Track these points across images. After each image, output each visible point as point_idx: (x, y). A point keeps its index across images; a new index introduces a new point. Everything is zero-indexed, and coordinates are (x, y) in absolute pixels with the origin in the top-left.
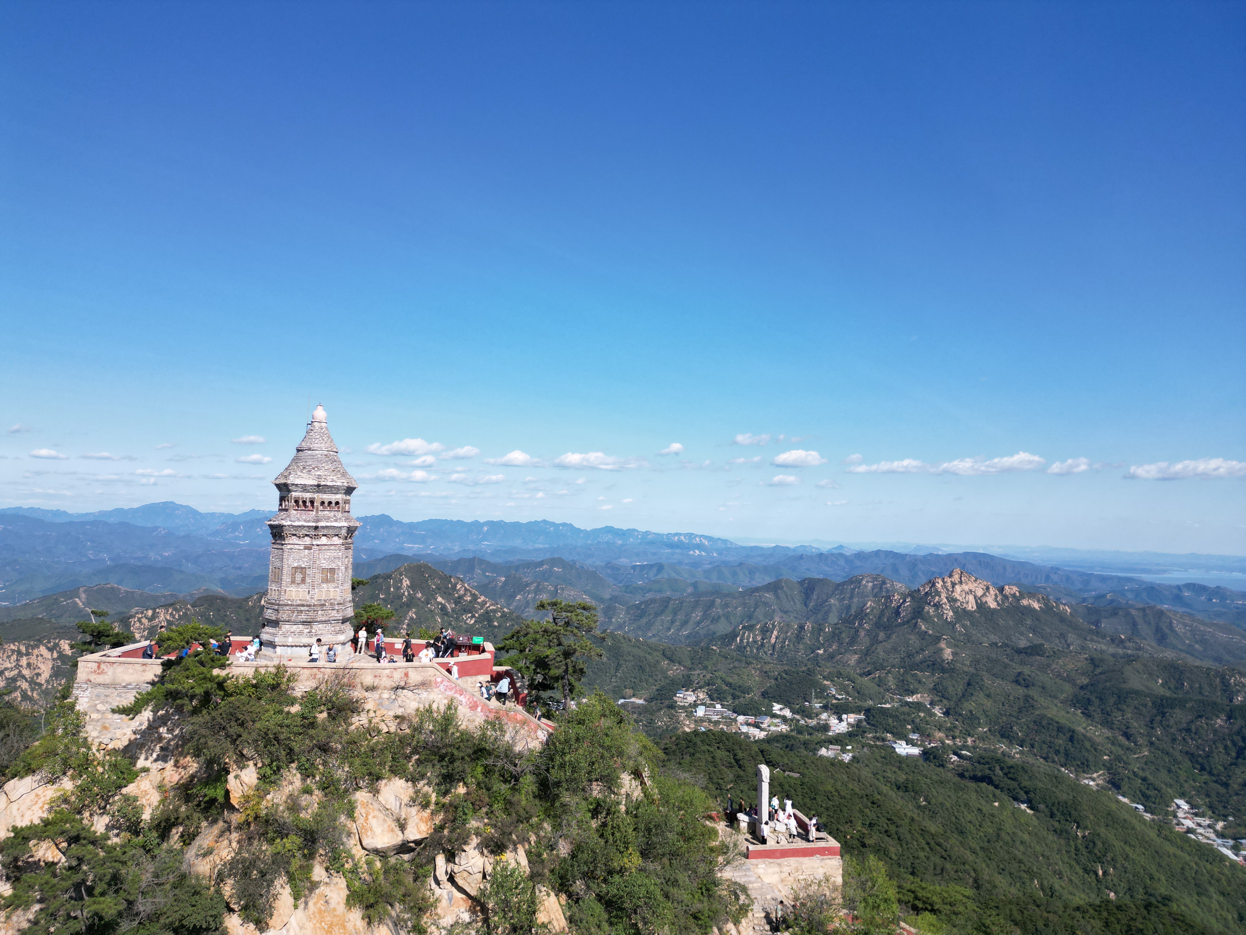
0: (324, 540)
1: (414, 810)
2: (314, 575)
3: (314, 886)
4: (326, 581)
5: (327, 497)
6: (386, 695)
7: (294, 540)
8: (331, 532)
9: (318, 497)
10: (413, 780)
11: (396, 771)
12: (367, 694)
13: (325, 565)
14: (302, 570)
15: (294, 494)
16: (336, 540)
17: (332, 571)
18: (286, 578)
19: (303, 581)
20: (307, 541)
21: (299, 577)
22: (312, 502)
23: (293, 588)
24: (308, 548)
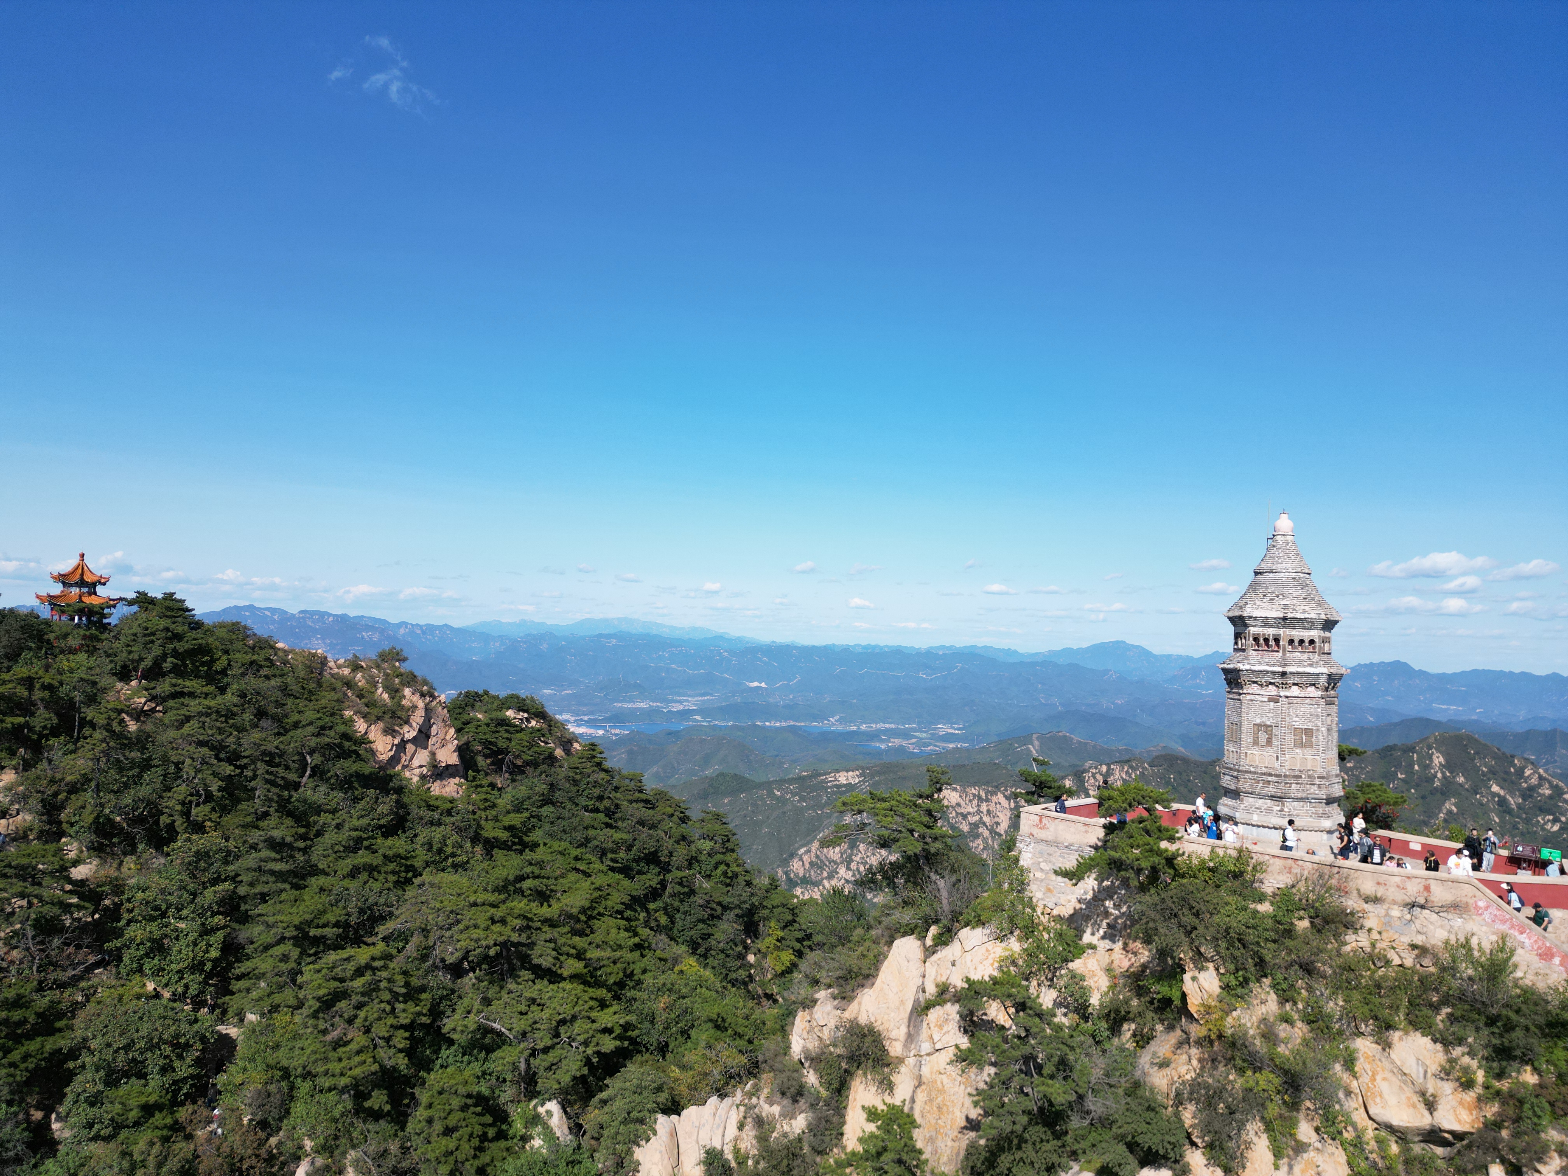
0: (1295, 691)
1: (1447, 1088)
2: (1284, 736)
3: (1300, 1148)
4: (1301, 744)
5: (1297, 634)
6: (1396, 912)
7: (1255, 689)
8: (1304, 680)
9: (1285, 633)
10: (1445, 1041)
11: (1417, 1023)
12: (1366, 906)
13: (1299, 723)
14: (1268, 728)
15: (1252, 630)
16: (1312, 691)
17: (1309, 732)
18: (1247, 738)
19: (1269, 742)
20: (1272, 691)
21: (1263, 737)
22: (1277, 640)
23: (1255, 751)
24: (1274, 700)
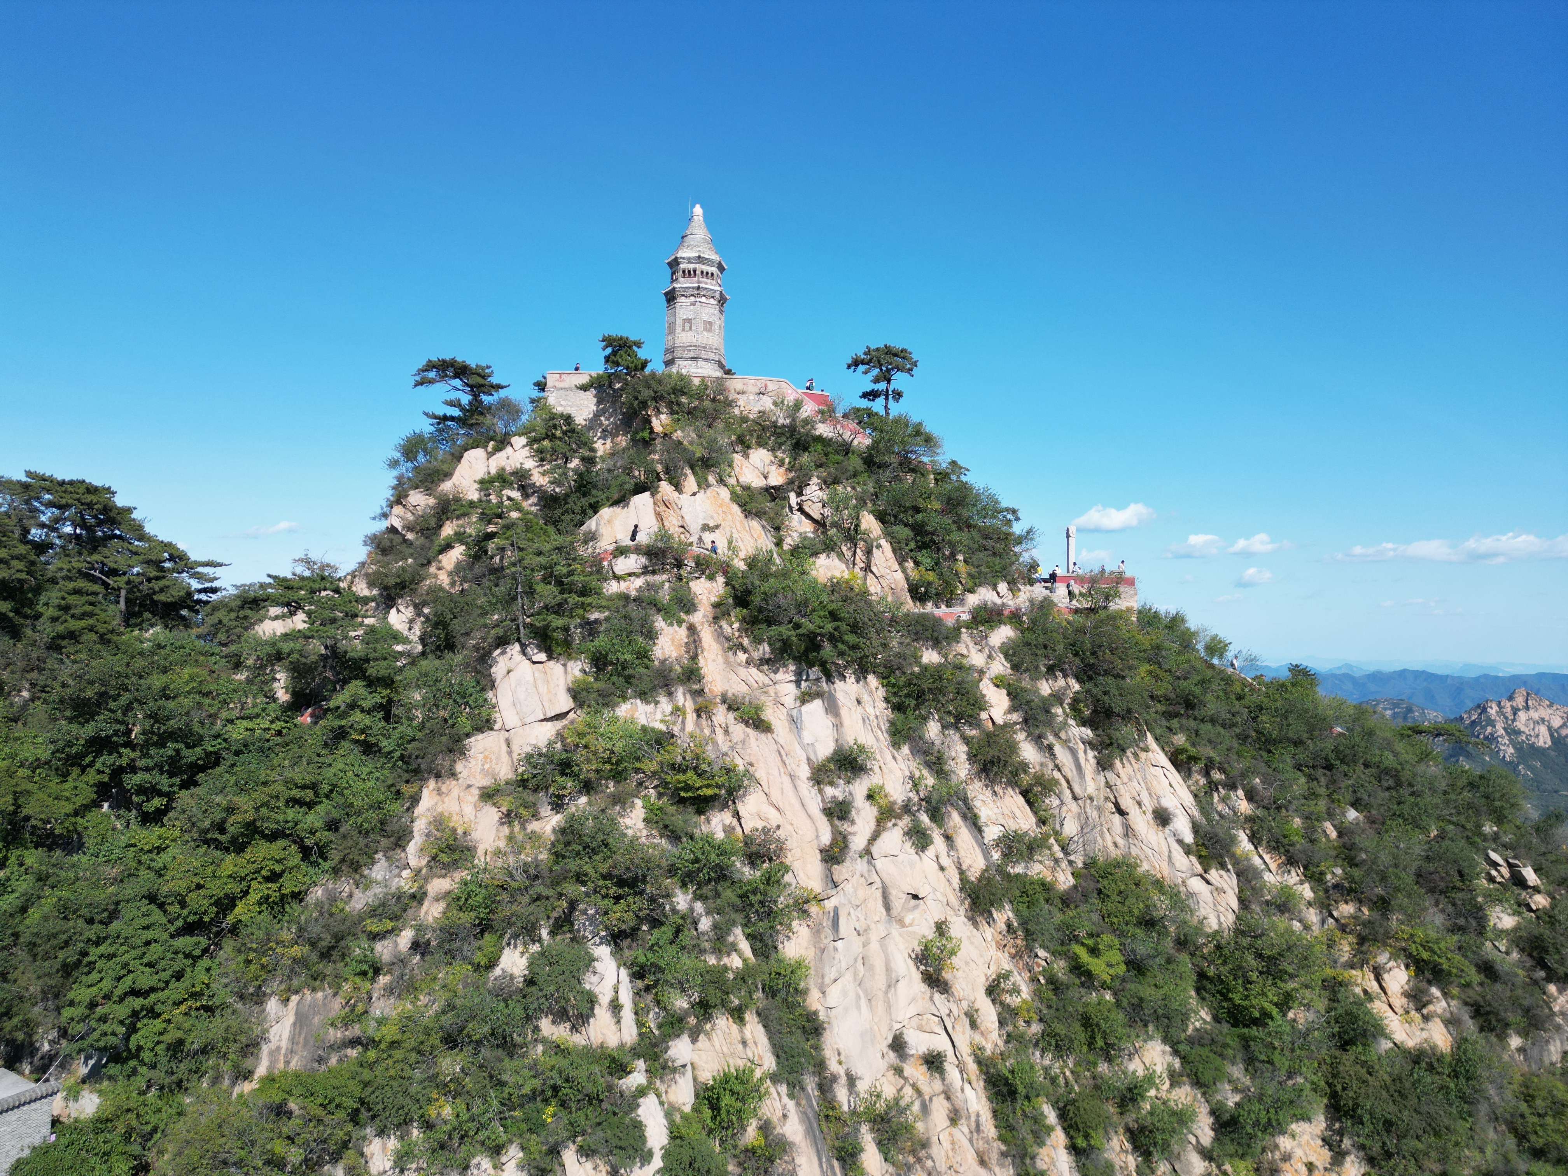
0: (703, 299)
1: (774, 468)
2: (698, 325)
4: (706, 330)
5: (706, 268)
6: (752, 397)
7: (683, 299)
8: (708, 293)
9: (700, 267)
10: (773, 450)
11: (761, 444)
12: (739, 397)
13: (705, 318)
14: (689, 321)
15: (682, 266)
16: (712, 301)
17: (710, 323)
18: (678, 327)
19: (690, 329)
20: (692, 299)
21: (687, 326)
22: (695, 271)
23: (684, 334)
24: (693, 304)
